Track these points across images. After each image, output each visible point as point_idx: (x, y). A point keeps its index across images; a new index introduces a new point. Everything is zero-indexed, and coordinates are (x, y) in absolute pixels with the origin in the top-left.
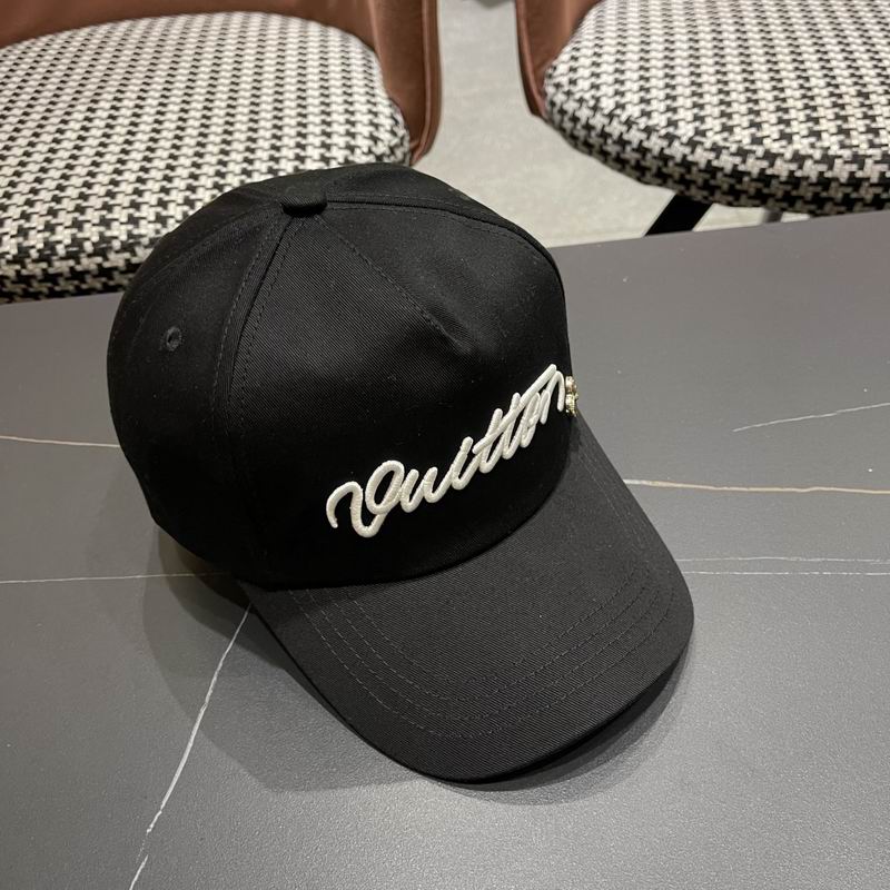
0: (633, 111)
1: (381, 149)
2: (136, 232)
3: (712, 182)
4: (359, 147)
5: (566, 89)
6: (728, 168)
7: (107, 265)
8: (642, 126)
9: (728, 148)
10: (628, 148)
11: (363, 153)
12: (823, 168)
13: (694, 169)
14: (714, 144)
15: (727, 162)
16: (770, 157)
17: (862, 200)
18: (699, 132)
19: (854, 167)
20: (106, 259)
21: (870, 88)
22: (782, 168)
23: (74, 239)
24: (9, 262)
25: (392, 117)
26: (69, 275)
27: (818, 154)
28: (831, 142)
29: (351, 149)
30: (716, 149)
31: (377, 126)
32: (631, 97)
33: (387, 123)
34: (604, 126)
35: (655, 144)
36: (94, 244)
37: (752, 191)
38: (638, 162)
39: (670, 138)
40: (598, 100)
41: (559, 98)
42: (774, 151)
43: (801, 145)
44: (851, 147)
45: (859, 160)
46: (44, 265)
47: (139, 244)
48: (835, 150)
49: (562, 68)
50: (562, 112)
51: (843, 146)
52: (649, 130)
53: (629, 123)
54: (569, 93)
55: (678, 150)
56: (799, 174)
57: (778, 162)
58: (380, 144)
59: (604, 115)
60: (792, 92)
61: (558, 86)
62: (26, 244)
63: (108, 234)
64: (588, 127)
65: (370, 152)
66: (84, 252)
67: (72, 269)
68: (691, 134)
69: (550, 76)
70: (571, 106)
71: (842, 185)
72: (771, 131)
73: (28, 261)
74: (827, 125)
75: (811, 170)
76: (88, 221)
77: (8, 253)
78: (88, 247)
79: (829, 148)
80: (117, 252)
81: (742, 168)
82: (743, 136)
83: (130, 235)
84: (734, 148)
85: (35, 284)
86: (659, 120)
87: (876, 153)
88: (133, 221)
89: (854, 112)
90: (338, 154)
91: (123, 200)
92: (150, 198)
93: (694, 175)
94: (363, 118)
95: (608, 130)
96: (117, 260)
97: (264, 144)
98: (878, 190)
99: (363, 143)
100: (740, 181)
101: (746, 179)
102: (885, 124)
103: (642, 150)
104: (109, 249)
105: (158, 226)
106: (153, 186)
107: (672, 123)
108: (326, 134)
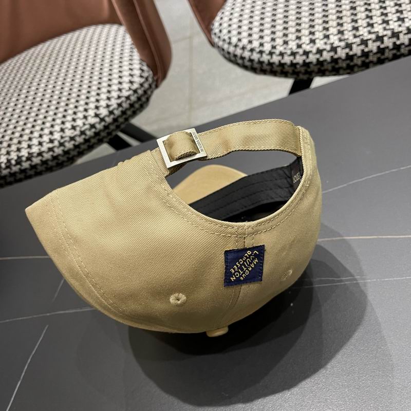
0: (245, 41)
1: (135, 86)
2: (31, 152)
3: (284, 70)
4: (124, 88)
6: (289, 62)
7: (23, 168)
8: (249, 49)
9: (286, 53)
10: (246, 61)
11: (127, 91)
12: (332, 54)
13: (274, 66)
15: (287, 60)
16: (306, 53)
17: (356, 65)
18: (274, 47)
19: (347, 50)
20: (21, 165)
21: (358, 3)
22: (313, 58)
23: (8, 160)
25: (141, 69)
26: (10, 175)
27: (328, 47)
28: (334, 39)
29: (120, 90)
30: (282, 54)
31: (132, 76)
32: (245, 34)
33: (137, 72)
34: (234, 52)
35: (255, 56)
36: (15, 160)
38: (251, 66)
39: (261, 52)
40: (230, 38)
41: (216, 40)
42: (307, 50)
43: (320, 44)
44: (344, 40)
45: (349, 46)
47: (32, 156)
48: (337, 43)
50: (219, 47)
51: (340, 40)
52: (252, 50)
53: (243, 48)
54: (219, 37)
55: (265, 58)
56: (321, 59)
57: (311, 56)
58: (135, 84)
59: (233, 46)
60: (318, 15)
61: (215, 34)
63: (20, 155)
64: (229, 53)
65: (130, 89)
66: (12, 164)
67: (9, 172)
68: (270, 48)
70: (221, 44)
71: (344, 60)
72: (305, 40)
74: (333, 31)
75: (326, 56)
76: (12, 151)
78: (13, 162)
79: (333, 43)
80: (25, 162)
82: (293, 45)
83: (29, 153)
84: (289, 52)
86: (256, 44)
87: (358, 40)
88: (29, 146)
89: (347, 19)
90: (115, 94)
91: (26, 138)
92: (36, 134)
93: (275, 68)
94: (126, 73)
95: (236, 53)
96: (26, 165)
97: (83, 97)
98: (363, 59)
99: (126, 86)
100: (296, 68)
101: (298, 66)
102: (362, 23)
103: (251, 60)
104: (22, 161)
105: (40, 147)
106: (38, 128)
107: (262, 45)
108: (109, 86)
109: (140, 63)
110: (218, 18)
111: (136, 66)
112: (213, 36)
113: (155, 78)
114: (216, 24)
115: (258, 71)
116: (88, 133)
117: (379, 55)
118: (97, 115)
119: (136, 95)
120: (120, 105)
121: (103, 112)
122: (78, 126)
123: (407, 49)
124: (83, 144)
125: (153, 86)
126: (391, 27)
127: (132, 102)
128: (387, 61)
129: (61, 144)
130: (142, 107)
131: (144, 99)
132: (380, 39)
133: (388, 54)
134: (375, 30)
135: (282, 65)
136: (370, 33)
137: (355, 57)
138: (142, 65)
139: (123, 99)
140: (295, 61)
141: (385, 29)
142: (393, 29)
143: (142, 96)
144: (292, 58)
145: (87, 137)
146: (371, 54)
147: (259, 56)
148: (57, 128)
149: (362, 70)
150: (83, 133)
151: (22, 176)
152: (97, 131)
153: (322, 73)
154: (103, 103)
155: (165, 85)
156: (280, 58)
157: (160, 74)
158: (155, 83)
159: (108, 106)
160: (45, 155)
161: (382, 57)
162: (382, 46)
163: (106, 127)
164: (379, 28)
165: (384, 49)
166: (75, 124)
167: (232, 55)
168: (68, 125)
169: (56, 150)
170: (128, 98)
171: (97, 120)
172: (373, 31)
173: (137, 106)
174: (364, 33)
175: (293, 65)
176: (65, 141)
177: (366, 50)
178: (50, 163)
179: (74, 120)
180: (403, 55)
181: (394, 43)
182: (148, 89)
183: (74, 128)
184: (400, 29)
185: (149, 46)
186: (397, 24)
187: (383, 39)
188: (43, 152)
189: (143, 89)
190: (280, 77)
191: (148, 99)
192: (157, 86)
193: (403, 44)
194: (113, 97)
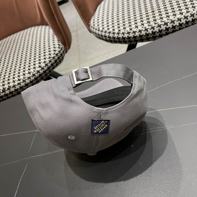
0: (106, 29)
1: (57, 52)
2: (10, 85)
3: (125, 41)
4: (52, 54)
6: (127, 37)
7: (6, 93)
8: (108, 32)
9: (125, 33)
10: (107, 37)
11: (53, 55)
12: (146, 32)
13: (120, 39)
14: (123, 32)
15: (126, 36)
16: (134, 32)
17: (157, 36)
18: (119, 31)
19: (152, 30)
20: (5, 92)
21: (155, 9)
22: (137, 34)
27: (144, 29)
28: (146, 25)
29: (50, 54)
30: (123, 33)
31: (55, 48)
32: (105, 26)
33: (57, 46)
35: (111, 35)
36: (2, 90)
37: (133, 40)
39: (114, 33)
40: (99, 28)
41: (92, 29)
42: (135, 31)
43: (140, 28)
45: (153, 28)
47: (10, 88)
48: (147, 27)
50: (94, 32)
51: (149, 26)
52: (109, 33)
53: (105, 32)
54: (94, 28)
55: (116, 36)
56: (141, 34)
57: (136, 33)
58: (56, 51)
59: (101, 31)
60: (138, 15)
61: (92, 27)
63: (4, 87)
64: (99, 35)
65: (54, 54)
68: (118, 31)
70: (95, 31)
71: (151, 34)
72: (133, 26)
74: (145, 22)
75: (143, 33)
79: (146, 27)
80: (7, 90)
82: (128, 29)
83: (9, 86)
84: (126, 32)
86: (111, 30)
87: (156, 25)
88: (9, 83)
89: (151, 17)
90: (47, 56)
91: (6, 79)
92: (11, 77)
93: (121, 40)
94: (52, 47)
95: (102, 34)
96: (7, 92)
97: (33, 59)
98: (160, 33)
99: (52, 52)
100: (130, 39)
101: (131, 38)
102: (158, 18)
103: (109, 37)
104: (5, 90)
105: (14, 83)
106: (12, 74)
107: (114, 30)
108: (45, 53)
109: (58, 42)
110: (92, 20)
111: (56, 43)
112: (91, 28)
113: (65, 48)
114: (92, 22)
115: (113, 42)
116: (36, 75)
117: (166, 31)
118: (40, 67)
119: (57, 56)
120: (50, 61)
121: (43, 65)
122: (31, 72)
123: (178, 27)
124: (34, 80)
125: (65, 52)
126: (171, 18)
127: (56, 60)
128: (170, 33)
129: (24, 81)
130: (60, 62)
131: (61, 58)
132: (166, 24)
133: (170, 30)
134: (164, 20)
135: (123, 38)
136: (161, 22)
137: (156, 33)
138: (59, 43)
139: (52, 58)
140: (129, 36)
141: (168, 20)
142: (171, 19)
143: (60, 56)
144: (128, 35)
145: (36, 77)
146: (163, 31)
147: (113, 35)
148: (21, 74)
149: (160, 38)
150: (34, 75)
151: (6, 97)
152: (40, 74)
153: (142, 40)
154: (42, 61)
155: (70, 51)
156: (123, 35)
157: (67, 46)
158: (65, 50)
159: (45, 62)
160: (16, 86)
161: (168, 32)
162: (167, 27)
163: (44, 72)
164: (165, 19)
165: (168, 28)
166: (30, 71)
167: (100, 36)
168: (27, 72)
169: (21, 84)
170: (54, 58)
171: (40, 69)
172: (162, 21)
173: (58, 61)
174: (159, 22)
175: (129, 38)
176: (26, 79)
177: (161, 29)
178: (19, 90)
179: (29, 69)
180: (177, 30)
181: (173, 25)
182: (62, 53)
183: (29, 73)
184: (175, 19)
185: (62, 34)
186: (173, 17)
187: (167, 24)
188: (16, 85)
189: (60, 53)
190: (123, 44)
191: (63, 58)
192: (66, 52)
193: (176, 25)
194: (47, 58)
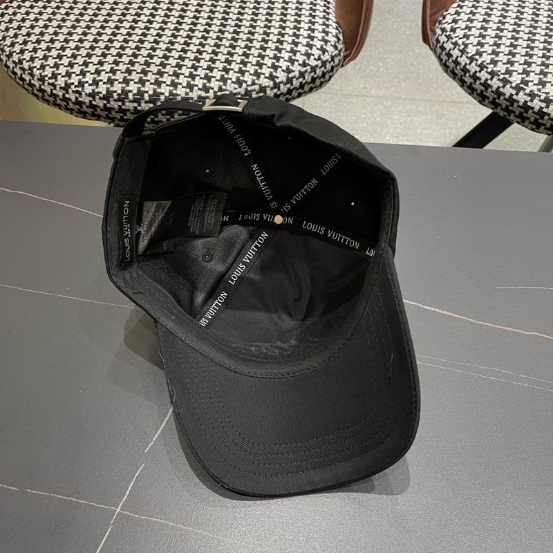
0: (486, 58)
1: (326, 57)
3: (525, 115)
4: (313, 55)
5: (448, 33)
10: (478, 82)
11: (315, 59)
23: (139, 90)
24: (100, 98)
25: (337, 36)
26: (133, 111)
29: (308, 55)
31: (326, 42)
33: (333, 40)
34: (466, 64)
38: (482, 91)
46: (120, 103)
49: (449, 18)
52: (493, 74)
53: (482, 67)
55: (508, 91)
58: (326, 53)
59: (467, 57)
62: (111, 89)
63: (159, 90)
64: (456, 63)
65: (319, 58)
66: (144, 99)
67: (135, 108)
68: (519, 81)
69: (440, 22)
73: (111, 99)
76: (149, 81)
77: (101, 93)
78: (146, 97)
81: (545, 110)
83: (171, 93)
84: (543, 97)
85: (113, 113)
86: (501, 68)
88: (174, 84)
90: (300, 58)
91: (169, 70)
92: (185, 71)
93: (515, 108)
94: (319, 35)
95: (468, 67)
97: (257, 44)
99: (316, 52)
100: (542, 118)
101: (546, 117)
106: (188, 63)
108: (295, 43)
109: (337, 29)
111: (333, 30)
118: (271, 77)
119: (323, 69)
120: (302, 75)
121: (282, 76)
122: (246, 82)
125: (341, 64)
127: (315, 76)
131: (327, 77)
135: (525, 107)
138: (339, 32)
139: (308, 68)
143: (328, 72)
144: (543, 105)
147: (500, 84)
148: (217, 74)
150: (248, 93)
154: (283, 64)
156: (528, 98)
157: (353, 51)
158: (343, 61)
159: (288, 71)
163: (276, 97)
166: (242, 78)
167: (460, 67)
168: (233, 76)
170: (314, 69)
171: (271, 83)
173: (318, 82)
175: (541, 113)
179: (242, 72)
182: (336, 66)
183: (239, 82)
188: (191, 98)
189: (332, 63)
191: (330, 78)
194: (297, 61)
